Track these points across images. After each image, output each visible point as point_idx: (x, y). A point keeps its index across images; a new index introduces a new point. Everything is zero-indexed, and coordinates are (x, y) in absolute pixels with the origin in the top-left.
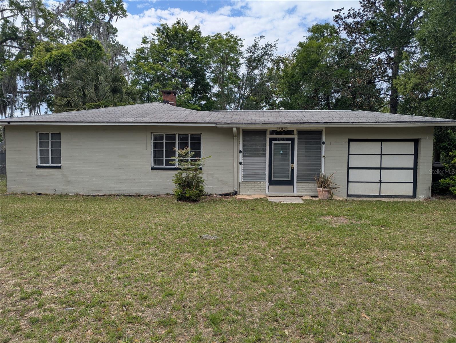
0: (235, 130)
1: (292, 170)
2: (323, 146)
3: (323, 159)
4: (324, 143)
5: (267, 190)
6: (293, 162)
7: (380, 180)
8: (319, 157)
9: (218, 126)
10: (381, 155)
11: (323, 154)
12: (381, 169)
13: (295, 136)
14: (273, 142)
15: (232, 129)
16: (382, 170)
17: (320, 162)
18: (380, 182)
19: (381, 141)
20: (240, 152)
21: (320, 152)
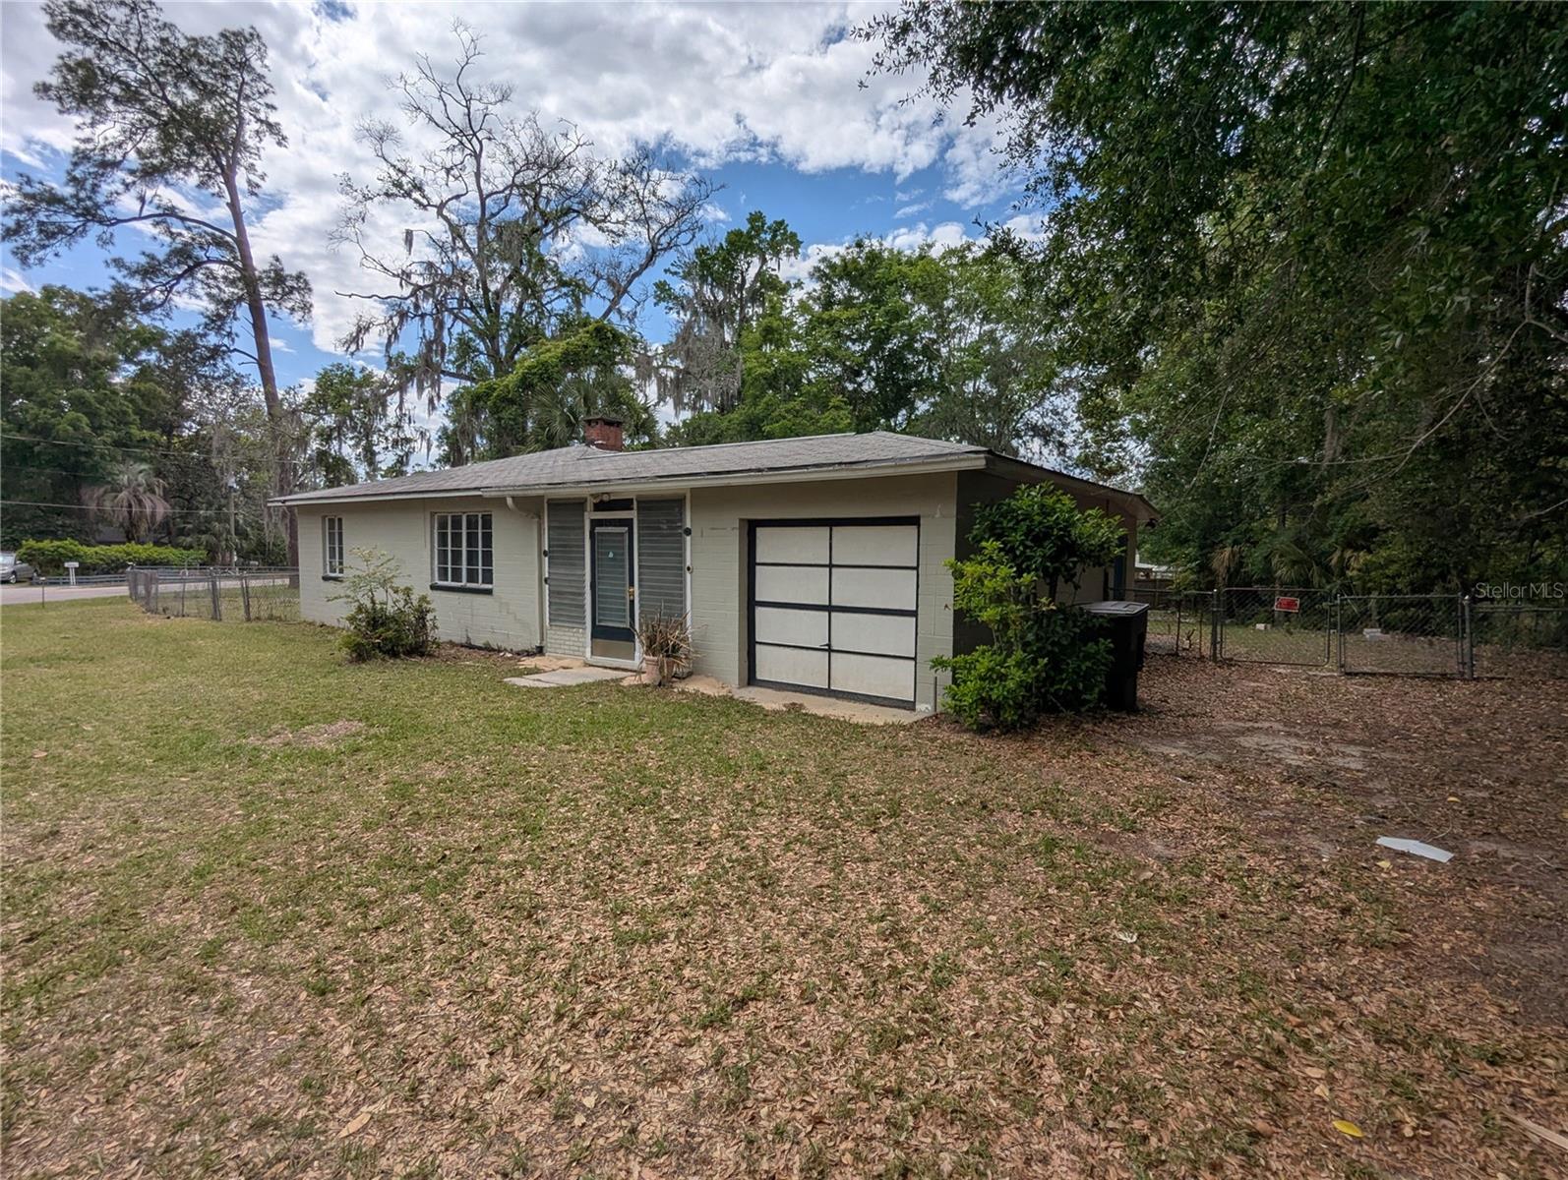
0: (509, 501)
1: (632, 602)
2: (688, 538)
3: (688, 576)
4: (688, 532)
5: (588, 650)
6: (632, 584)
7: (829, 645)
8: (680, 570)
9: (487, 494)
10: (831, 566)
11: (688, 564)
12: (830, 608)
13: (633, 514)
14: (598, 530)
15: (504, 499)
16: (833, 614)
17: (682, 582)
18: (829, 650)
19: (831, 523)
20: (545, 553)
21: (682, 556)
